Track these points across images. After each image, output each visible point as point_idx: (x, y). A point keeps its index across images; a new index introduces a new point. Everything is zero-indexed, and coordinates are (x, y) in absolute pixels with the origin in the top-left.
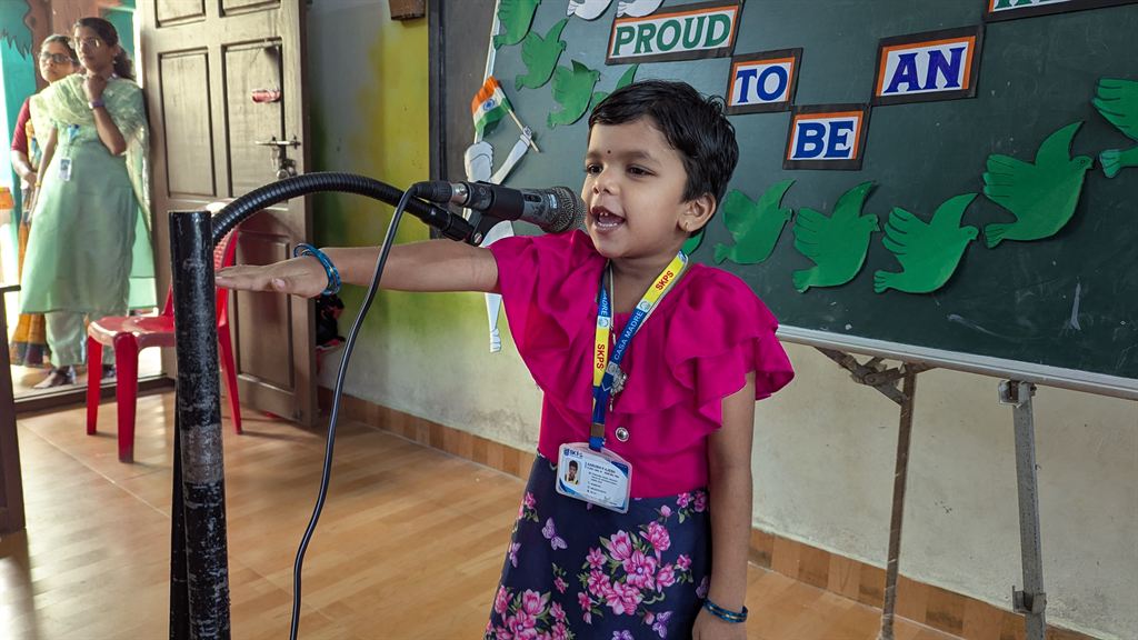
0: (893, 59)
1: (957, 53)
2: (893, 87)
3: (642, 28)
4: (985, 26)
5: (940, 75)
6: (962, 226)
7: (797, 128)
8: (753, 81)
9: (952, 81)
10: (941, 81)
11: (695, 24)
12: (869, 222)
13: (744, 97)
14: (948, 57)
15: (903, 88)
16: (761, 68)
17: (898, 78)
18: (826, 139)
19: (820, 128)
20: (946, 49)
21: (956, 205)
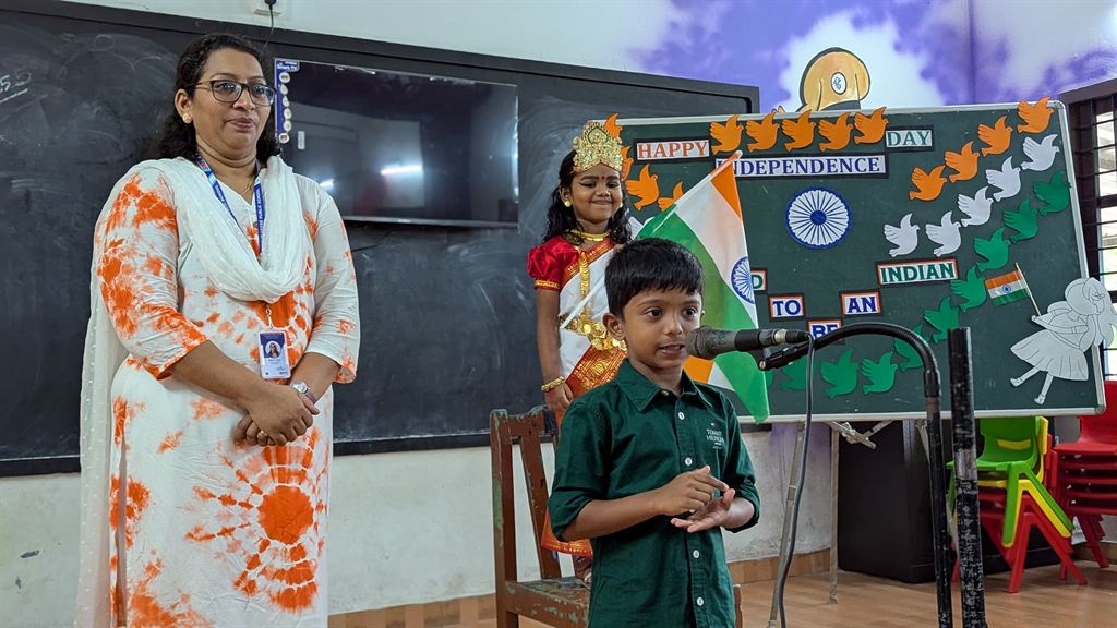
0: (847, 299)
1: (872, 299)
2: (850, 311)
4: (880, 289)
5: (868, 306)
6: (891, 363)
7: (811, 328)
8: (783, 307)
9: (874, 310)
10: (870, 310)
12: (855, 366)
13: (779, 313)
14: (870, 300)
15: (855, 311)
16: (786, 300)
17: (851, 308)
19: (823, 328)
20: (868, 297)
21: (887, 357)
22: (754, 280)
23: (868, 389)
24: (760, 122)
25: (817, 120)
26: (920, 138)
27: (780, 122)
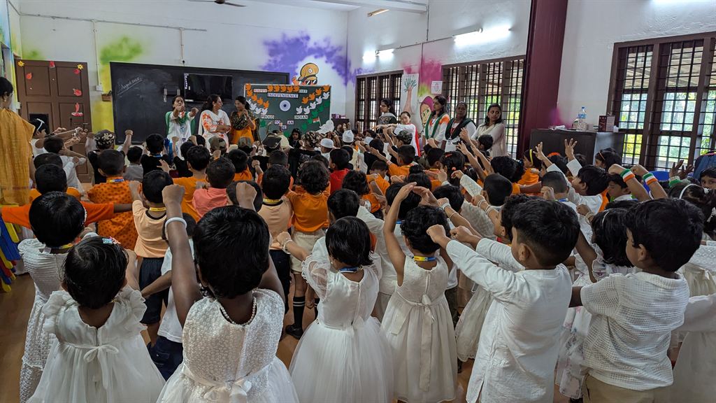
0: (288, 121)
8: (277, 122)
11: (270, 116)
14: (292, 122)
15: (289, 124)
22: (273, 117)
24: (277, 86)
26: (306, 91)
27: (280, 86)
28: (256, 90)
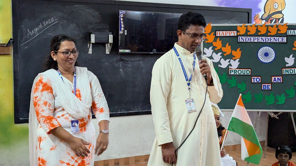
0: (273, 78)
1: (280, 78)
2: (274, 81)
3: (234, 70)
5: (279, 80)
6: (284, 96)
7: (263, 86)
8: (255, 79)
9: (280, 81)
11: (244, 71)
13: (254, 81)
14: (279, 79)
15: (275, 82)
16: (256, 78)
17: (274, 80)
18: (267, 87)
19: (266, 86)
20: (279, 78)
22: (247, 72)
23: (277, 103)
24: (251, 26)
25: (268, 26)
27: (257, 26)
28: (220, 34)
